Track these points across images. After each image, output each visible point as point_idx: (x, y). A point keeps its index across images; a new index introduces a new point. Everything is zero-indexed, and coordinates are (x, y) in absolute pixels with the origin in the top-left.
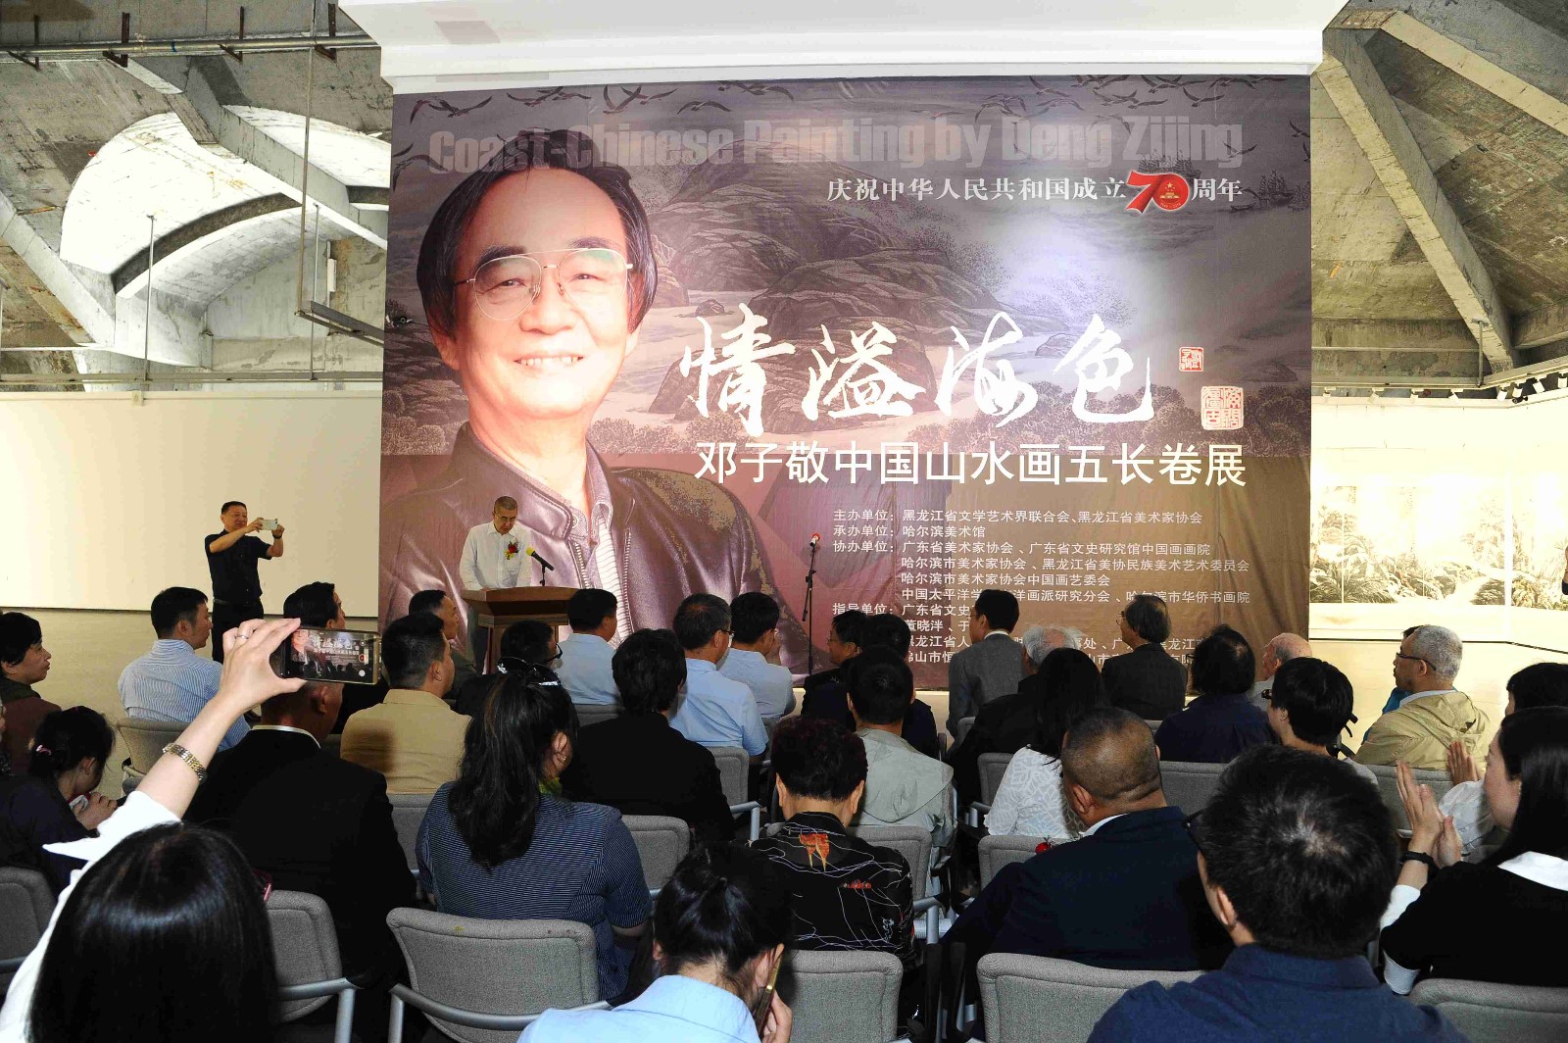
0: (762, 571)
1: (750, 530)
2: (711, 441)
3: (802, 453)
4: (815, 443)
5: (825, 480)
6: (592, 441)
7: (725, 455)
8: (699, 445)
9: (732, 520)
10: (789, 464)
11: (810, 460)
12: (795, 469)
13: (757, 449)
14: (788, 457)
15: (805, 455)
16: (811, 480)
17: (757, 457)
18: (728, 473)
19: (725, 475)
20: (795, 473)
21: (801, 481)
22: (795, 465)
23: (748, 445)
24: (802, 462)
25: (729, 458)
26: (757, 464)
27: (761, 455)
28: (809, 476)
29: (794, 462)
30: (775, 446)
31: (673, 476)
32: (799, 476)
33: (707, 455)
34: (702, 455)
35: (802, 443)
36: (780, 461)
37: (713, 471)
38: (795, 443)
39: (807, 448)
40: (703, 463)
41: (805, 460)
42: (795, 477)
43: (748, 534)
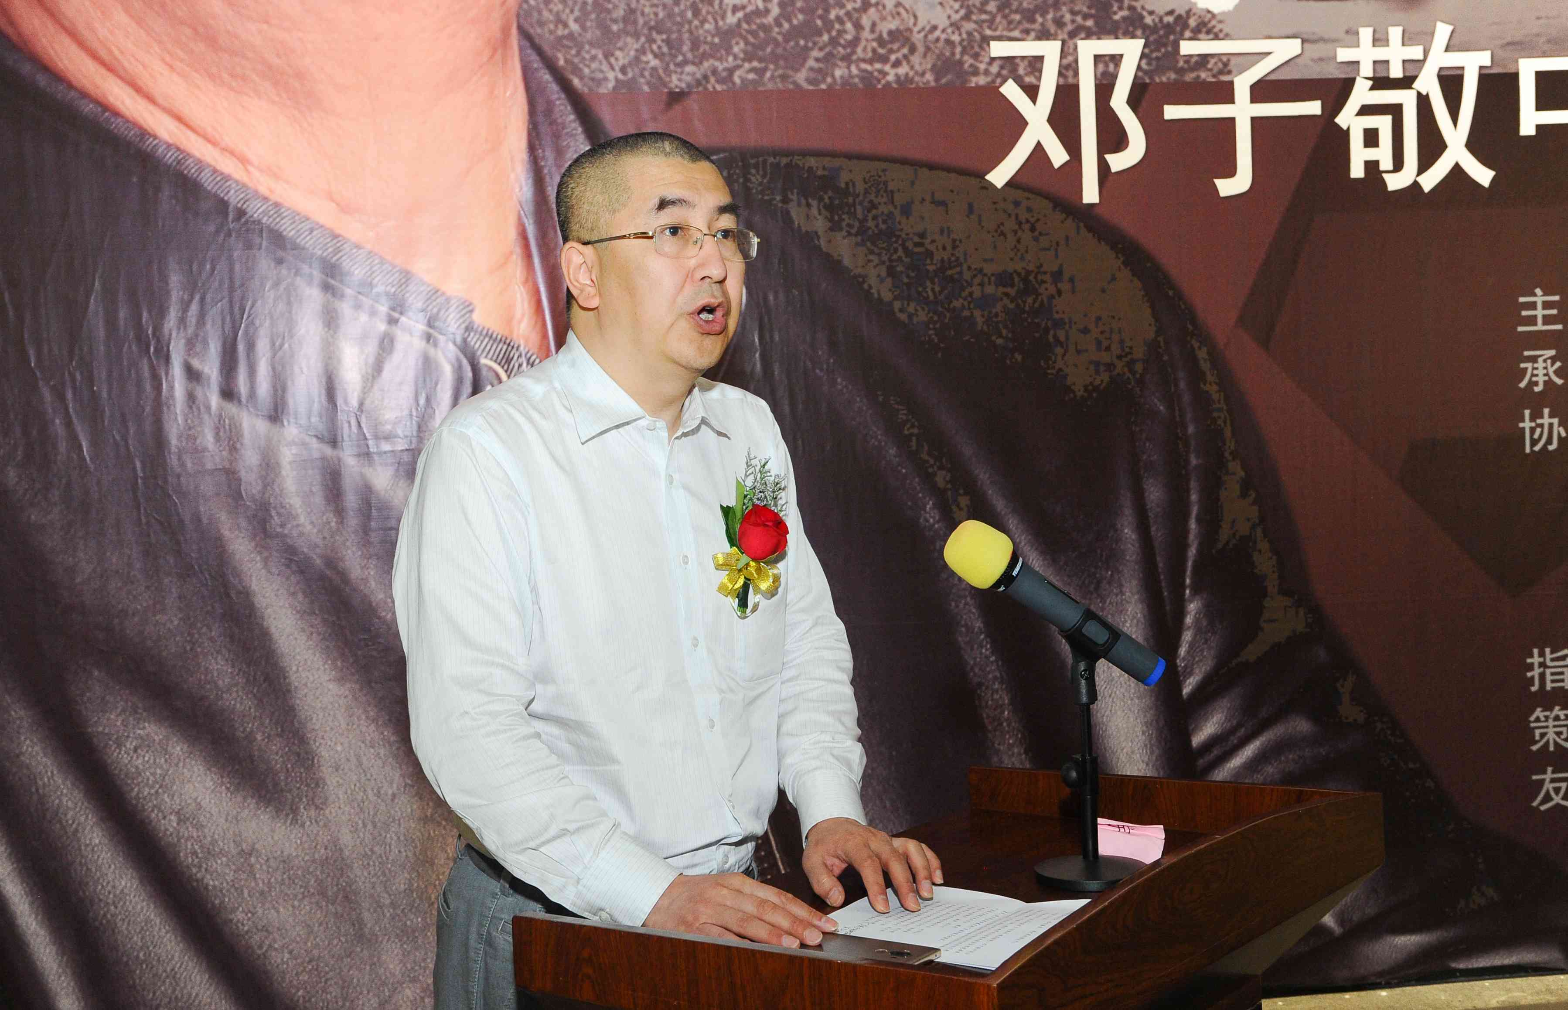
0: (1264, 545)
1: (1212, 389)
2: (1044, 35)
3: (1396, 72)
4: (1443, 32)
5: (1483, 175)
6: (545, 35)
7: (1104, 90)
8: (999, 49)
9: (1139, 352)
10: (1346, 118)
11: (1423, 101)
12: (1371, 138)
13: (1226, 64)
14: (1346, 86)
15: (1406, 82)
16: (1430, 180)
17: (1226, 94)
18: (1118, 162)
19: (1103, 168)
20: (1371, 154)
21: (1395, 182)
22: (1371, 121)
23: (1188, 48)
24: (1395, 111)
25: (1119, 101)
26: (1231, 122)
27: (1242, 84)
28: (1425, 163)
29: (1366, 110)
30: (1293, 47)
31: (897, 177)
32: (1386, 163)
33: (1032, 92)
34: (1011, 91)
35: (1395, 33)
36: (1313, 108)
37: (1058, 156)
38: (1366, 34)
39: (1416, 52)
40: (1019, 124)
41: (1407, 99)
42: (1372, 166)
43: (1202, 401)
